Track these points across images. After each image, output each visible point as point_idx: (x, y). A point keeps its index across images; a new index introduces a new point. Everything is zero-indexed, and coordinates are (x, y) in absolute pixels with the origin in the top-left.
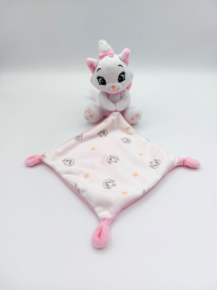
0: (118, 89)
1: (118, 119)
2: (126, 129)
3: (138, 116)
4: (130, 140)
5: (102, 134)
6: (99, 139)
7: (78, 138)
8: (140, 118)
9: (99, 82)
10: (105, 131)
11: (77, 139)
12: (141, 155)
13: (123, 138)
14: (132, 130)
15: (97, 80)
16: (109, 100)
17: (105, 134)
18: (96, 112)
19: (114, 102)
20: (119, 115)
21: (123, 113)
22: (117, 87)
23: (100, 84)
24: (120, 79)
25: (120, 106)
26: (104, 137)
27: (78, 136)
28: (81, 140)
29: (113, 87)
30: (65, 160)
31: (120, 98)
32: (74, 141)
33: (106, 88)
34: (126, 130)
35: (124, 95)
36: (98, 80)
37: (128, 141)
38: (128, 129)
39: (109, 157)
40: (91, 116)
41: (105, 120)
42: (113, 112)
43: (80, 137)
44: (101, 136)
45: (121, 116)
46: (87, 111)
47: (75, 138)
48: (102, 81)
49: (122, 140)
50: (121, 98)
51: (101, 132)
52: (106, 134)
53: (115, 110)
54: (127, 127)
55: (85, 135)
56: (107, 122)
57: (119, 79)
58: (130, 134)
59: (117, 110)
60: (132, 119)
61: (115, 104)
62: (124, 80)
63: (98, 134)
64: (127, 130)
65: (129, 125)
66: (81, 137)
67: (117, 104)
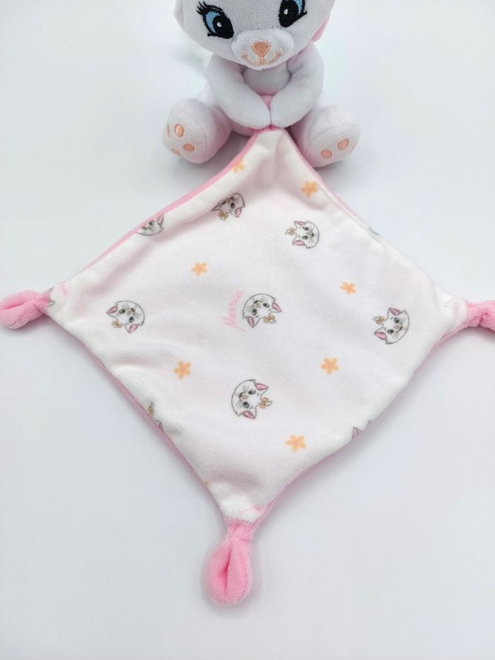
0: (279, 55)
1: (279, 154)
2: (303, 190)
3: (345, 144)
4: (315, 232)
5: (227, 207)
6: (217, 225)
7: (149, 228)
8: (353, 148)
9: (208, 28)
10: (236, 196)
11: (148, 232)
12: (349, 288)
13: (293, 226)
14: (322, 194)
15: (200, 17)
16: (247, 87)
17: (237, 205)
18: (202, 131)
20: (280, 140)
22: (273, 49)
23: (211, 34)
24: (286, 12)
25: (287, 108)
26: (231, 218)
27: (151, 224)
28: (161, 234)
29: (261, 47)
30: (116, 307)
31: (286, 76)
32: (136, 242)
34: (304, 194)
35: (301, 66)
36: (205, 20)
38: (310, 189)
39: (251, 303)
40: (188, 147)
41: (235, 160)
42: (263, 129)
43: (156, 225)
44: (223, 215)
45: (288, 142)
46: (172, 128)
47: (141, 231)
48: (219, 25)
49: (292, 232)
50: (291, 75)
51: (221, 202)
52: (240, 209)
53: (268, 123)
54: (307, 182)
55: (171, 218)
56: (242, 168)
57: (281, 15)
58: (317, 207)
59: (275, 123)
60: (327, 153)
61: (268, 98)
62: (303, 14)
63: (213, 210)
64: (308, 195)
65: (311, 177)
66: (160, 224)
67: (275, 102)
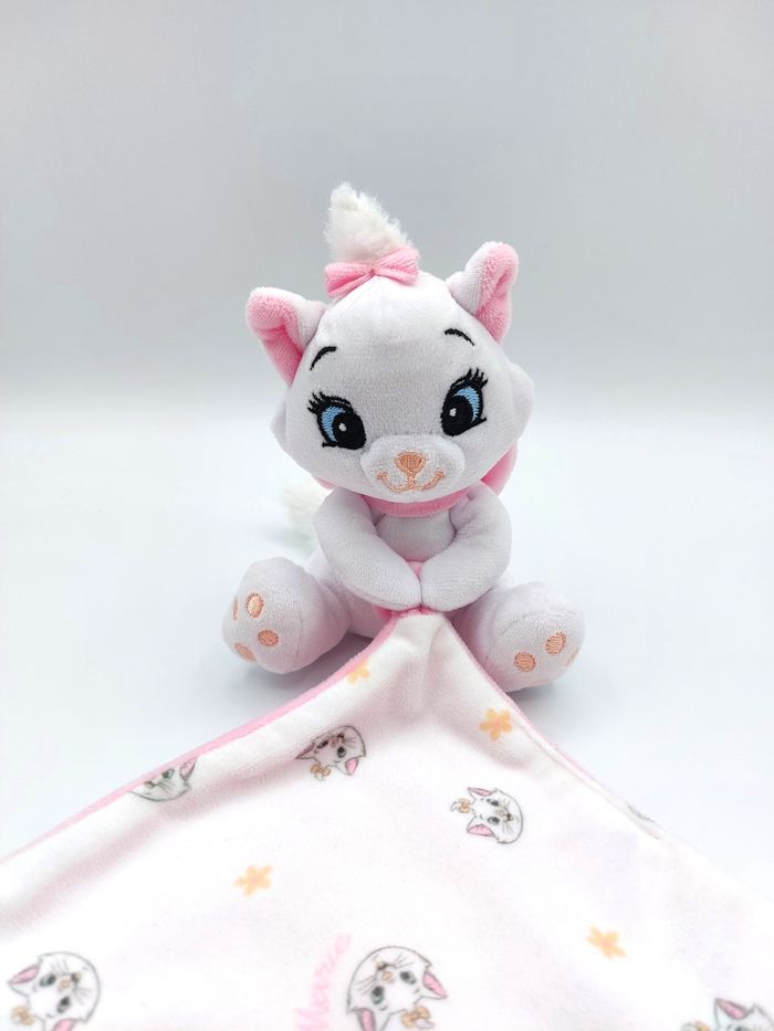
0: (440, 476)
1: (436, 658)
2: (483, 727)
3: (560, 643)
4: (513, 810)
5: (328, 755)
6: (304, 790)
7: (160, 784)
8: (573, 656)
9: (324, 434)
10: (349, 734)
11: (156, 792)
12: (607, 944)
13: (466, 796)
14: (522, 733)
15: (312, 417)
16: (380, 543)
17: (351, 753)
18: (296, 611)
19: (414, 557)
20: (438, 632)
21: (463, 620)
22: (431, 464)
23: (328, 443)
24: (453, 412)
25: (449, 579)
26: (336, 777)
27: (166, 775)
28: (182, 800)
29: (410, 462)
30: (36, 968)
31: (448, 532)
32: (129, 810)
33: (366, 467)
34: (487, 734)
35: (474, 517)
36: (319, 422)
37: (500, 818)
38: (496, 726)
39: (369, 969)
40: (267, 637)
41: (352, 662)
42: (407, 611)
43: (176, 779)
44: (320, 770)
45: (452, 639)
46: (241, 606)
47: (142, 789)
48: (342, 427)
49: (464, 807)
50: (456, 531)
51: (319, 742)
52: (357, 760)
53: (414, 600)
54: (491, 711)
55: (210, 766)
56: (366, 675)
57: (445, 415)
58: (513, 762)
59: (428, 602)
60: (526, 661)
61: (417, 565)
62: (480, 420)
63: (298, 757)
64: (494, 737)
65: (502, 704)
66: (185, 778)
67: (429, 567)
